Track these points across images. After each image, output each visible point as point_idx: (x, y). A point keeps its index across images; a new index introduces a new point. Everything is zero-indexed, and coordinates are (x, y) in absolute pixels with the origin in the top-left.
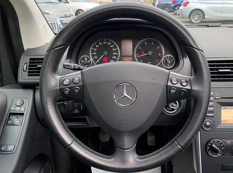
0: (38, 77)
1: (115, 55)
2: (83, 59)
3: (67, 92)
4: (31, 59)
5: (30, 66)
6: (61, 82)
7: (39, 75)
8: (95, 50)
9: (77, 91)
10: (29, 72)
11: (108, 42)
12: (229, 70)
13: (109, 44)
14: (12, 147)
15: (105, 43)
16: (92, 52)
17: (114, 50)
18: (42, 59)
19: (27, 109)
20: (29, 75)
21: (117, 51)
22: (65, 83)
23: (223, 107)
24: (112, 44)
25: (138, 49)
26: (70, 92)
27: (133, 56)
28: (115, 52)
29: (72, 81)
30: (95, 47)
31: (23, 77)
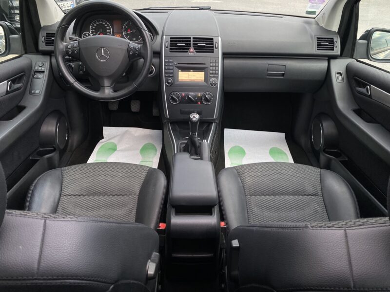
0: (53, 47)
1: (108, 32)
2: (85, 34)
3: (70, 53)
4: (47, 34)
5: (46, 38)
6: (67, 47)
7: (53, 45)
8: (94, 28)
9: (76, 52)
10: (46, 43)
11: (103, 22)
12: (184, 44)
13: (104, 23)
14: (39, 91)
15: (101, 22)
16: (92, 29)
17: (107, 28)
18: (54, 34)
19: (46, 68)
20: (46, 45)
21: (109, 29)
22: (69, 47)
23: (180, 70)
24: (106, 24)
25: (125, 28)
26: (72, 53)
27: (122, 33)
28: (108, 29)
29: (73, 46)
30: (93, 26)
31: (42, 46)
